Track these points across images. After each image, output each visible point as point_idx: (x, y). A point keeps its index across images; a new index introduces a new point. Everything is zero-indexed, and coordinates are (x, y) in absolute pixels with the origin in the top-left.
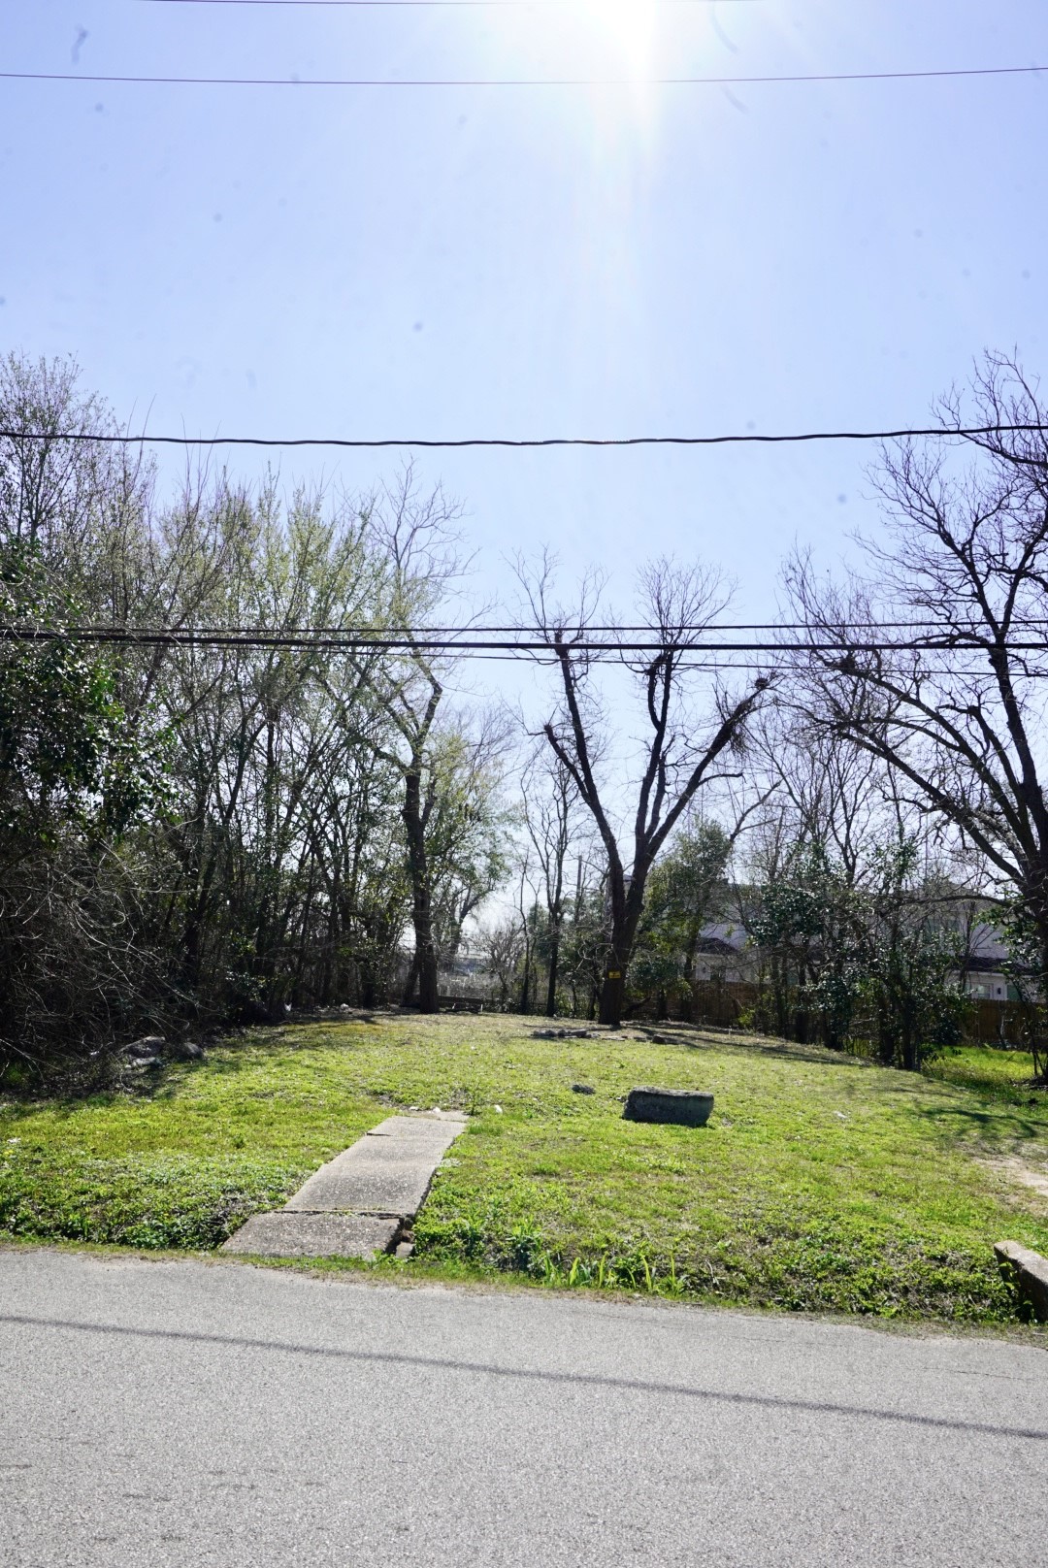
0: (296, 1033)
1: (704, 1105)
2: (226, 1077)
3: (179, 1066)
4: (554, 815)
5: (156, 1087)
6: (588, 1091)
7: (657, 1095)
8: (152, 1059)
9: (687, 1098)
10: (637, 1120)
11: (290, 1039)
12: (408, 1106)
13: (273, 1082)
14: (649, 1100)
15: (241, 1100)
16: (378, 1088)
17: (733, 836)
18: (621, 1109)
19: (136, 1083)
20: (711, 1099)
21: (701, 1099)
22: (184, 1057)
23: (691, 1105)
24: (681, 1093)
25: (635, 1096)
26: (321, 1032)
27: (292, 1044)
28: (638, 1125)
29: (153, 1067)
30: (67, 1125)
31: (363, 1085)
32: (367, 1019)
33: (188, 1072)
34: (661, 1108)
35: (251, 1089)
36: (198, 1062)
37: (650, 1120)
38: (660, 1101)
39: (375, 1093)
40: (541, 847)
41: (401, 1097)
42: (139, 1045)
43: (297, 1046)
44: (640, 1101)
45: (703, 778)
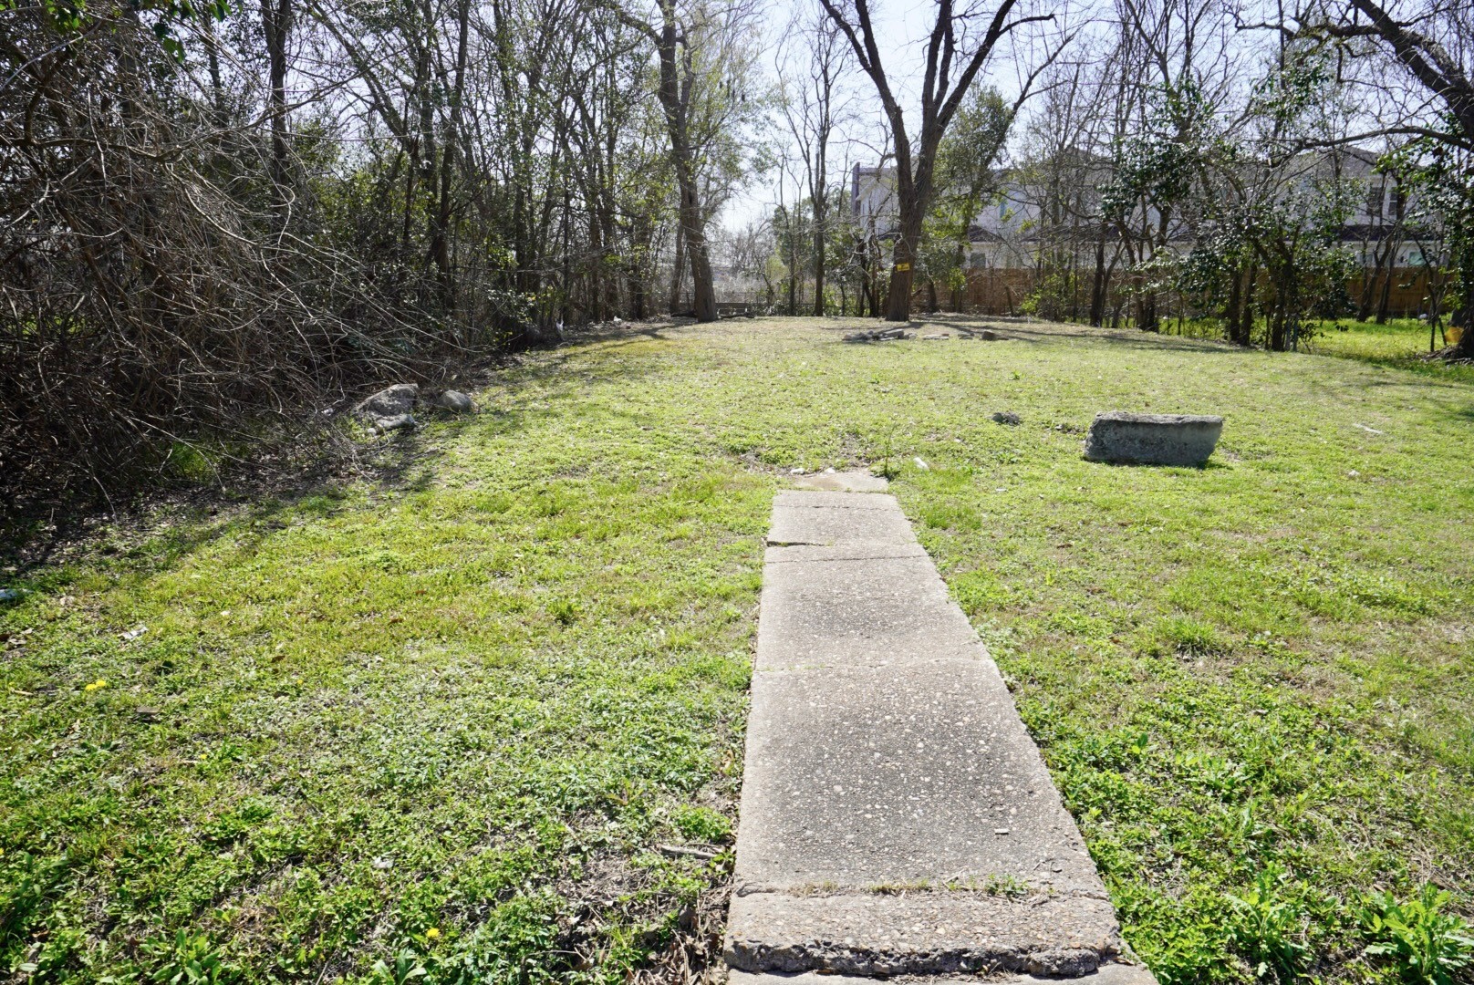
0: (581, 358)
1: (1206, 434)
2: (511, 442)
3: (440, 425)
4: (812, 98)
5: (406, 465)
6: (1014, 421)
7: (1135, 424)
8: (403, 417)
9: (1181, 426)
10: (1111, 462)
11: (575, 365)
12: (788, 468)
13: (581, 445)
14: (1124, 431)
15: (541, 484)
16: (736, 442)
17: (1016, 106)
18: (1082, 447)
19: (380, 460)
20: (1217, 425)
21: (1203, 425)
22: (447, 413)
23: (1187, 435)
24: (1171, 418)
25: (1101, 427)
26: (608, 354)
27: (582, 374)
28: (1114, 470)
29: (406, 429)
30: (250, 576)
31: (712, 438)
32: (652, 333)
33: (456, 436)
34: (1142, 442)
35: (552, 462)
36: (468, 418)
37: (1132, 462)
38: (1141, 432)
39: (734, 451)
40: (800, 132)
41: (773, 453)
42: (382, 397)
43: (591, 377)
44: (1110, 435)
45: (1005, 24)
